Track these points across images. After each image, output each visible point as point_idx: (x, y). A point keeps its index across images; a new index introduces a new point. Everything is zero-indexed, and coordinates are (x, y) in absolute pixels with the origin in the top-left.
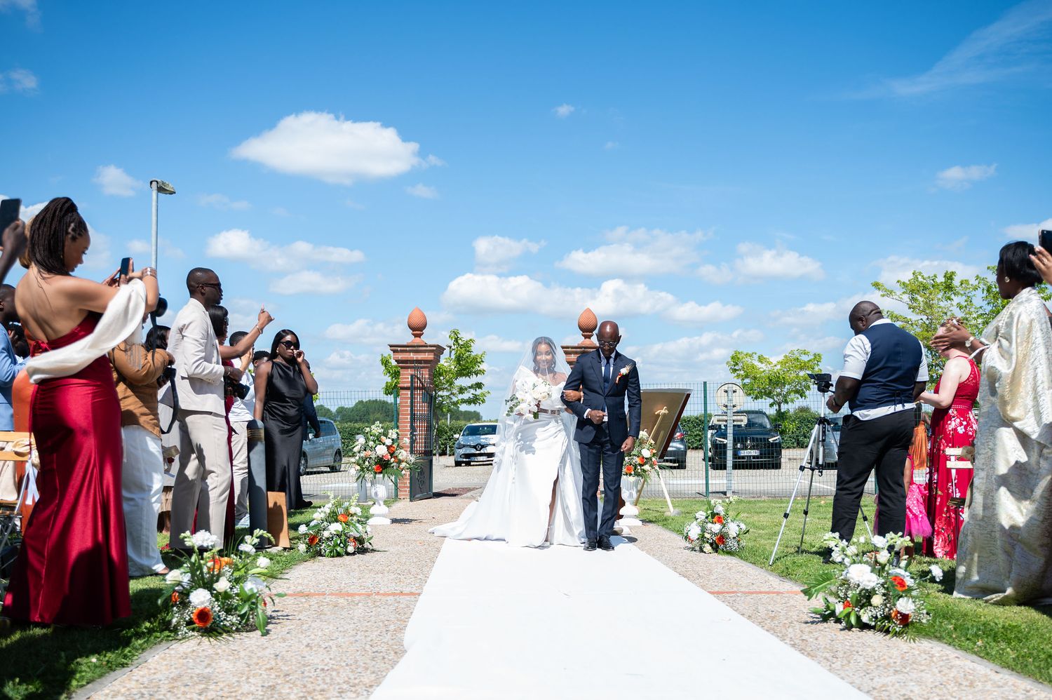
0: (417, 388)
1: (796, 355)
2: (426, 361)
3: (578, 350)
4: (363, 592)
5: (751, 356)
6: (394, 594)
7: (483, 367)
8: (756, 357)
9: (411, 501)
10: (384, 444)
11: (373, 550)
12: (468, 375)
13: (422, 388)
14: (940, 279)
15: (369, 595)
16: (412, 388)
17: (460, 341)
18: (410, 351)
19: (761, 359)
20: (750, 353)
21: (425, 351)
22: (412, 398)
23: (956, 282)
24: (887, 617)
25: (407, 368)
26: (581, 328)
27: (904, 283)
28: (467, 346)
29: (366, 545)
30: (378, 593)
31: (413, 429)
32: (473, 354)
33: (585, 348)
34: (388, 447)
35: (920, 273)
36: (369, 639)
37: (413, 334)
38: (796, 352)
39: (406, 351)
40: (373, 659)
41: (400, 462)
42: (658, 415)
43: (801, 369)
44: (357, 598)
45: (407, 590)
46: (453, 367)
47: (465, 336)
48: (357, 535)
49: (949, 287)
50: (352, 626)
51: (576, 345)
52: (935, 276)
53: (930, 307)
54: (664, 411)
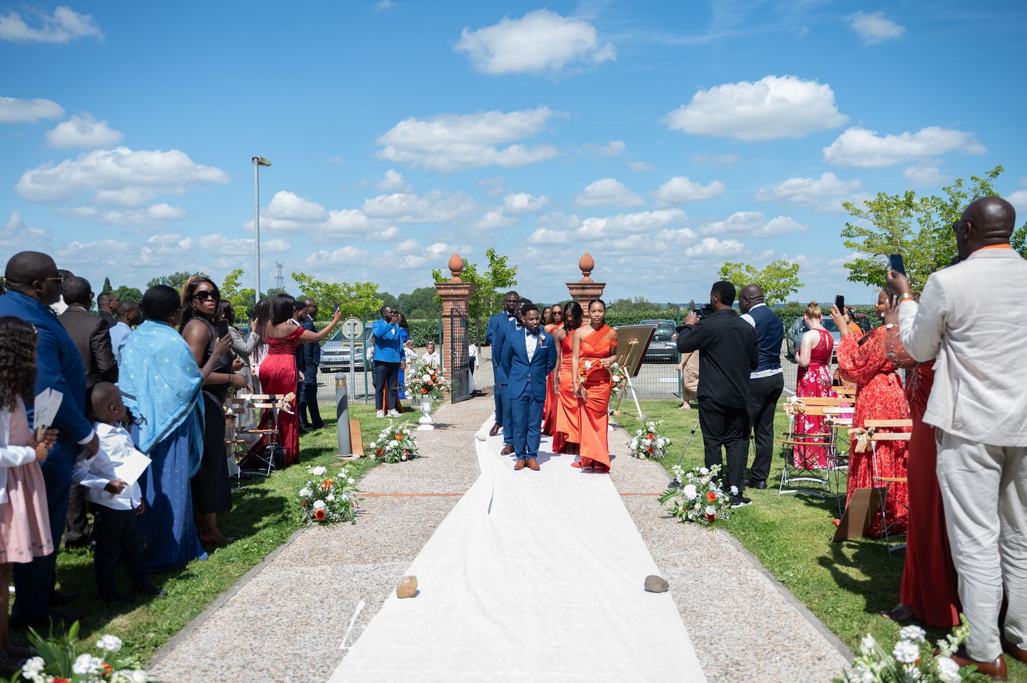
0: (456, 316)
1: (778, 265)
2: (463, 296)
3: (579, 286)
4: (409, 493)
5: (739, 266)
6: (427, 495)
7: (515, 278)
8: (744, 268)
9: (452, 403)
10: (428, 373)
11: (419, 457)
12: (504, 285)
13: (460, 316)
14: (902, 199)
15: (413, 496)
16: (452, 316)
17: (495, 258)
18: (450, 288)
19: (748, 269)
20: (739, 264)
21: (461, 288)
22: (452, 324)
23: (915, 201)
24: (702, 516)
25: (449, 301)
26: (581, 269)
27: (870, 203)
28: (501, 262)
29: (414, 453)
30: (418, 495)
31: (453, 349)
32: (506, 269)
33: (584, 284)
34: (431, 376)
35: (884, 194)
36: (410, 527)
37: (453, 275)
38: (777, 263)
39: (447, 288)
40: (411, 540)
41: (440, 386)
42: (631, 345)
43: (782, 277)
44: (406, 498)
45: (436, 491)
46: (491, 280)
47: (499, 254)
48: (408, 448)
49: (909, 204)
50: (401, 518)
51: (577, 282)
52: (897, 196)
53: (892, 224)
54: (635, 342)
